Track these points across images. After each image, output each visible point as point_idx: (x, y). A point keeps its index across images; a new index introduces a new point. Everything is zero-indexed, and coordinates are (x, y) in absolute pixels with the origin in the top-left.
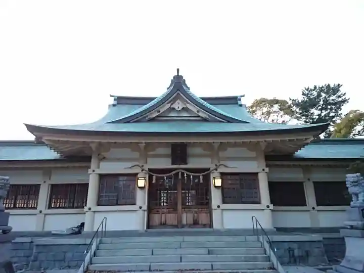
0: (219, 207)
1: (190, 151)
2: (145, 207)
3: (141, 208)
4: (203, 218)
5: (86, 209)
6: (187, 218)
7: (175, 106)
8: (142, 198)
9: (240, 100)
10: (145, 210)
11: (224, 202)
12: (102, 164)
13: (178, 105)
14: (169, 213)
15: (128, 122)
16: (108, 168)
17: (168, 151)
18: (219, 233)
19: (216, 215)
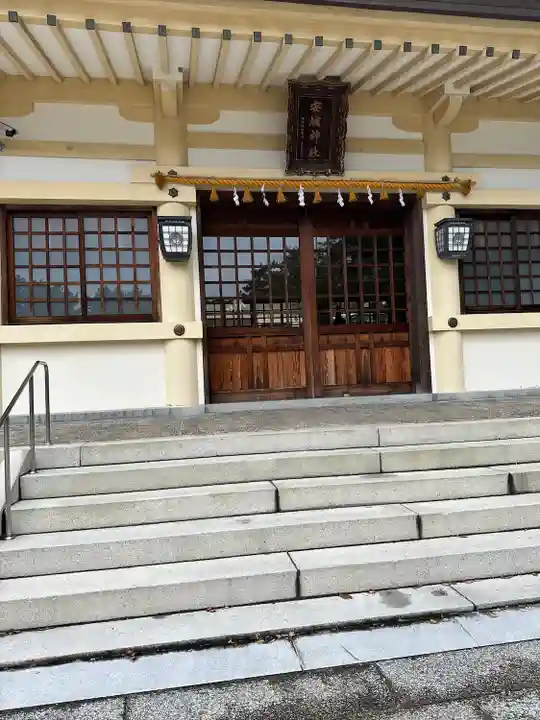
0: (453, 323)
2: (195, 330)
3: (180, 331)
10: (195, 341)
14: (277, 349)
19: (442, 353)
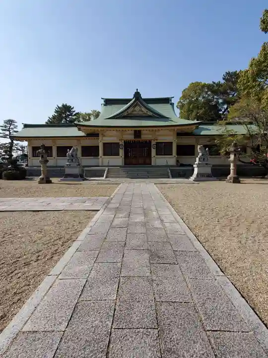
0: (154, 157)
1: (143, 132)
2: (123, 157)
3: (121, 157)
4: (147, 161)
5: (99, 157)
6: (141, 161)
7: (136, 109)
8: (122, 152)
9: (171, 100)
11: (157, 154)
12: (104, 138)
13: (137, 108)
15: (117, 118)
16: (108, 140)
17: (133, 132)
18: (153, 166)
19: (153, 159)
